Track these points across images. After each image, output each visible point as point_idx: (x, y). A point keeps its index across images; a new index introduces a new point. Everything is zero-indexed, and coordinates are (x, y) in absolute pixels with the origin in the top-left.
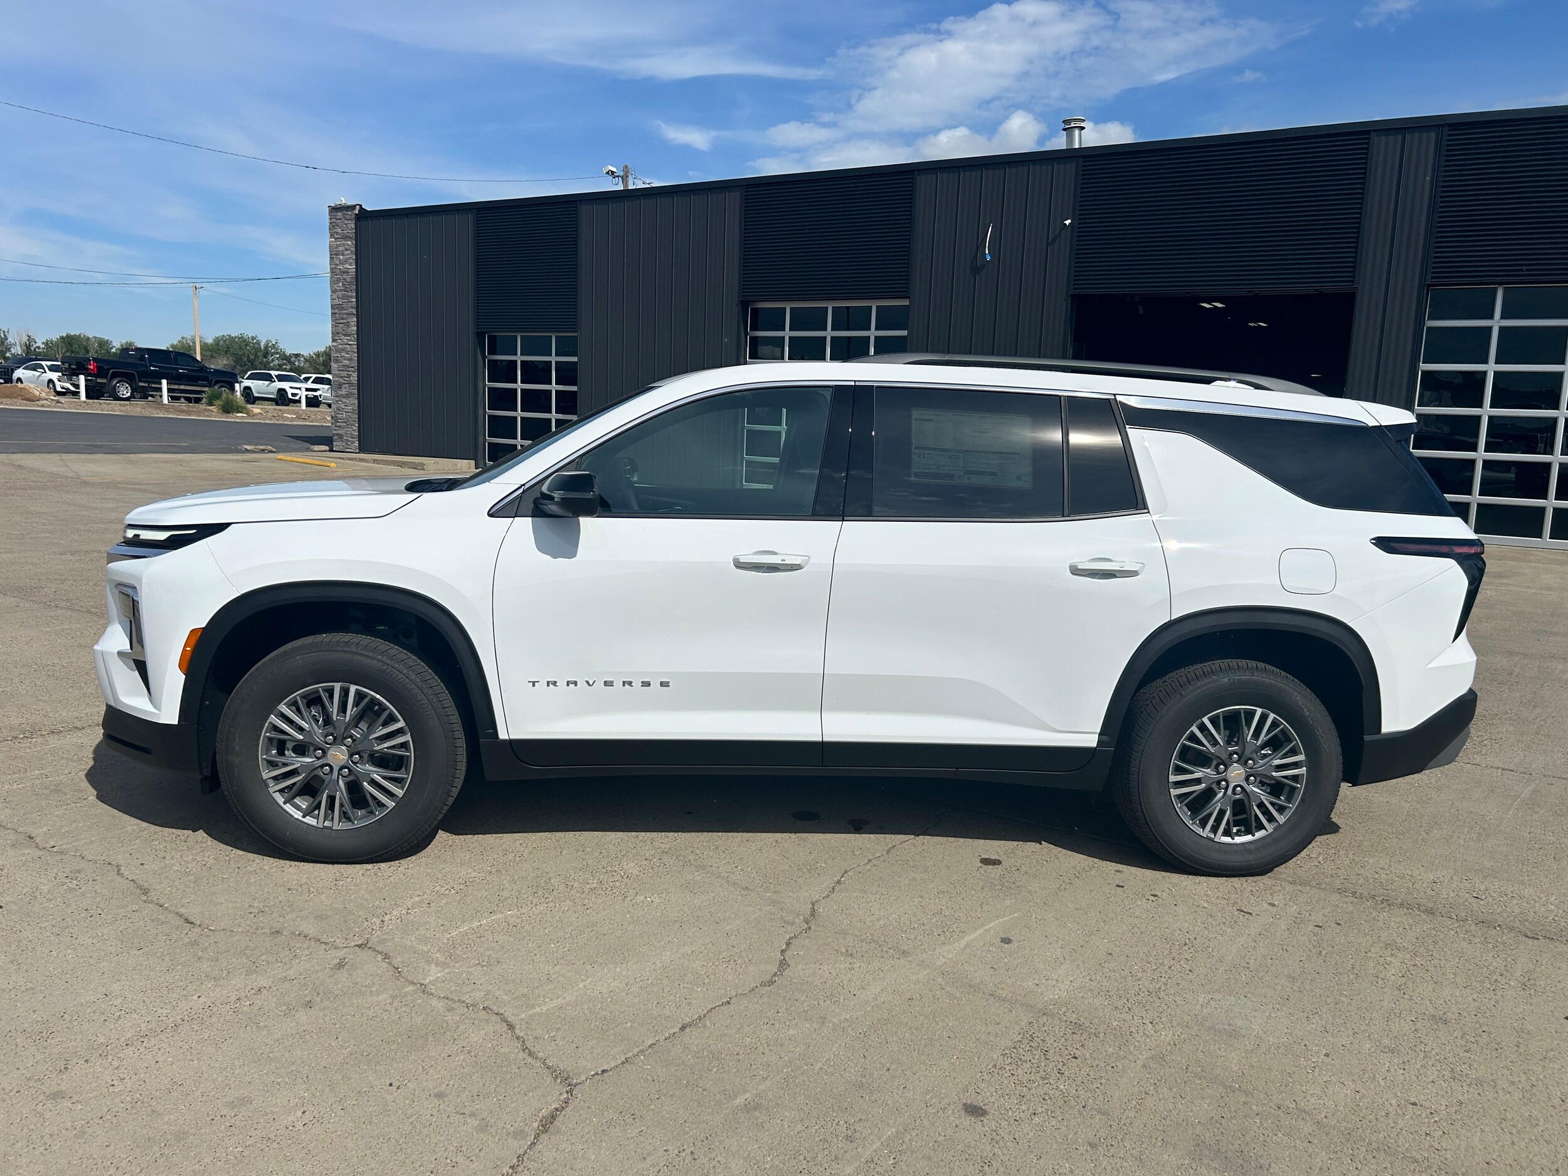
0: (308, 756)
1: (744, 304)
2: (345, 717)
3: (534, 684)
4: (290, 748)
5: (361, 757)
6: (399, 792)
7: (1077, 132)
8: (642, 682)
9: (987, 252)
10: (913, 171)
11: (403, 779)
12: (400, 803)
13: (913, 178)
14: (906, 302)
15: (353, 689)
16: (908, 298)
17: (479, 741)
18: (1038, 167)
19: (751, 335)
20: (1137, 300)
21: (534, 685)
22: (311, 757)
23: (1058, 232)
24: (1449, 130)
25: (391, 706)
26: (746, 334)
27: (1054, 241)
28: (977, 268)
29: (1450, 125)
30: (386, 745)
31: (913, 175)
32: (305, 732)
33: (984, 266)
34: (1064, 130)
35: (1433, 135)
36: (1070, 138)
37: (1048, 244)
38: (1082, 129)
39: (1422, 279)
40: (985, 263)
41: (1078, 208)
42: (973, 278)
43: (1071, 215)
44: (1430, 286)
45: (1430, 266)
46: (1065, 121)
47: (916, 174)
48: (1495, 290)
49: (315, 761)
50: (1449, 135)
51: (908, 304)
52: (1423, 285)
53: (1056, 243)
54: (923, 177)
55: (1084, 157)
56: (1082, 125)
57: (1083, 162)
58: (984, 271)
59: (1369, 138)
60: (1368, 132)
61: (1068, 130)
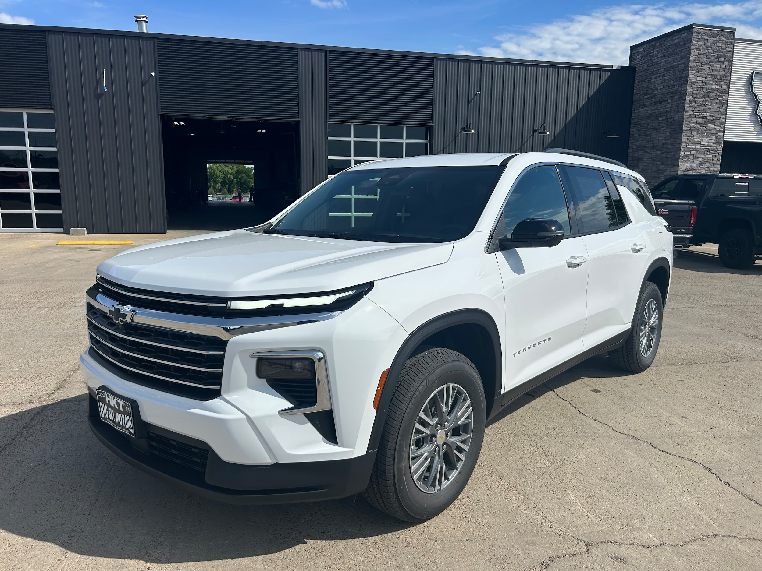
2: (448, 408)
5: (451, 433)
6: (467, 448)
7: (144, 24)
8: (544, 341)
9: (105, 86)
10: (45, 31)
11: (467, 439)
12: (467, 455)
13: (45, 36)
14: (51, 112)
15: (452, 385)
16: (52, 109)
17: (494, 399)
18: (130, 40)
20: (173, 118)
21: (514, 356)
22: (429, 445)
23: (147, 79)
24: (330, 53)
25: (465, 392)
27: (146, 82)
28: (99, 95)
29: (330, 51)
30: (463, 418)
31: (45, 33)
32: (429, 427)
33: (102, 94)
34: (136, 21)
35: (323, 54)
36: (141, 27)
37: (142, 85)
38: (147, 22)
39: (326, 118)
40: (103, 92)
41: (157, 67)
42: (97, 101)
43: (153, 69)
44: (329, 121)
45: (328, 113)
46: (135, 17)
47: (47, 33)
48: (350, 125)
49: (432, 447)
50: (330, 55)
51: (53, 113)
52: (326, 121)
53: (147, 85)
54: (53, 36)
55: (158, 39)
56: (146, 20)
57: (157, 41)
58: (103, 97)
59: (298, 52)
60: (297, 49)
61: (138, 22)
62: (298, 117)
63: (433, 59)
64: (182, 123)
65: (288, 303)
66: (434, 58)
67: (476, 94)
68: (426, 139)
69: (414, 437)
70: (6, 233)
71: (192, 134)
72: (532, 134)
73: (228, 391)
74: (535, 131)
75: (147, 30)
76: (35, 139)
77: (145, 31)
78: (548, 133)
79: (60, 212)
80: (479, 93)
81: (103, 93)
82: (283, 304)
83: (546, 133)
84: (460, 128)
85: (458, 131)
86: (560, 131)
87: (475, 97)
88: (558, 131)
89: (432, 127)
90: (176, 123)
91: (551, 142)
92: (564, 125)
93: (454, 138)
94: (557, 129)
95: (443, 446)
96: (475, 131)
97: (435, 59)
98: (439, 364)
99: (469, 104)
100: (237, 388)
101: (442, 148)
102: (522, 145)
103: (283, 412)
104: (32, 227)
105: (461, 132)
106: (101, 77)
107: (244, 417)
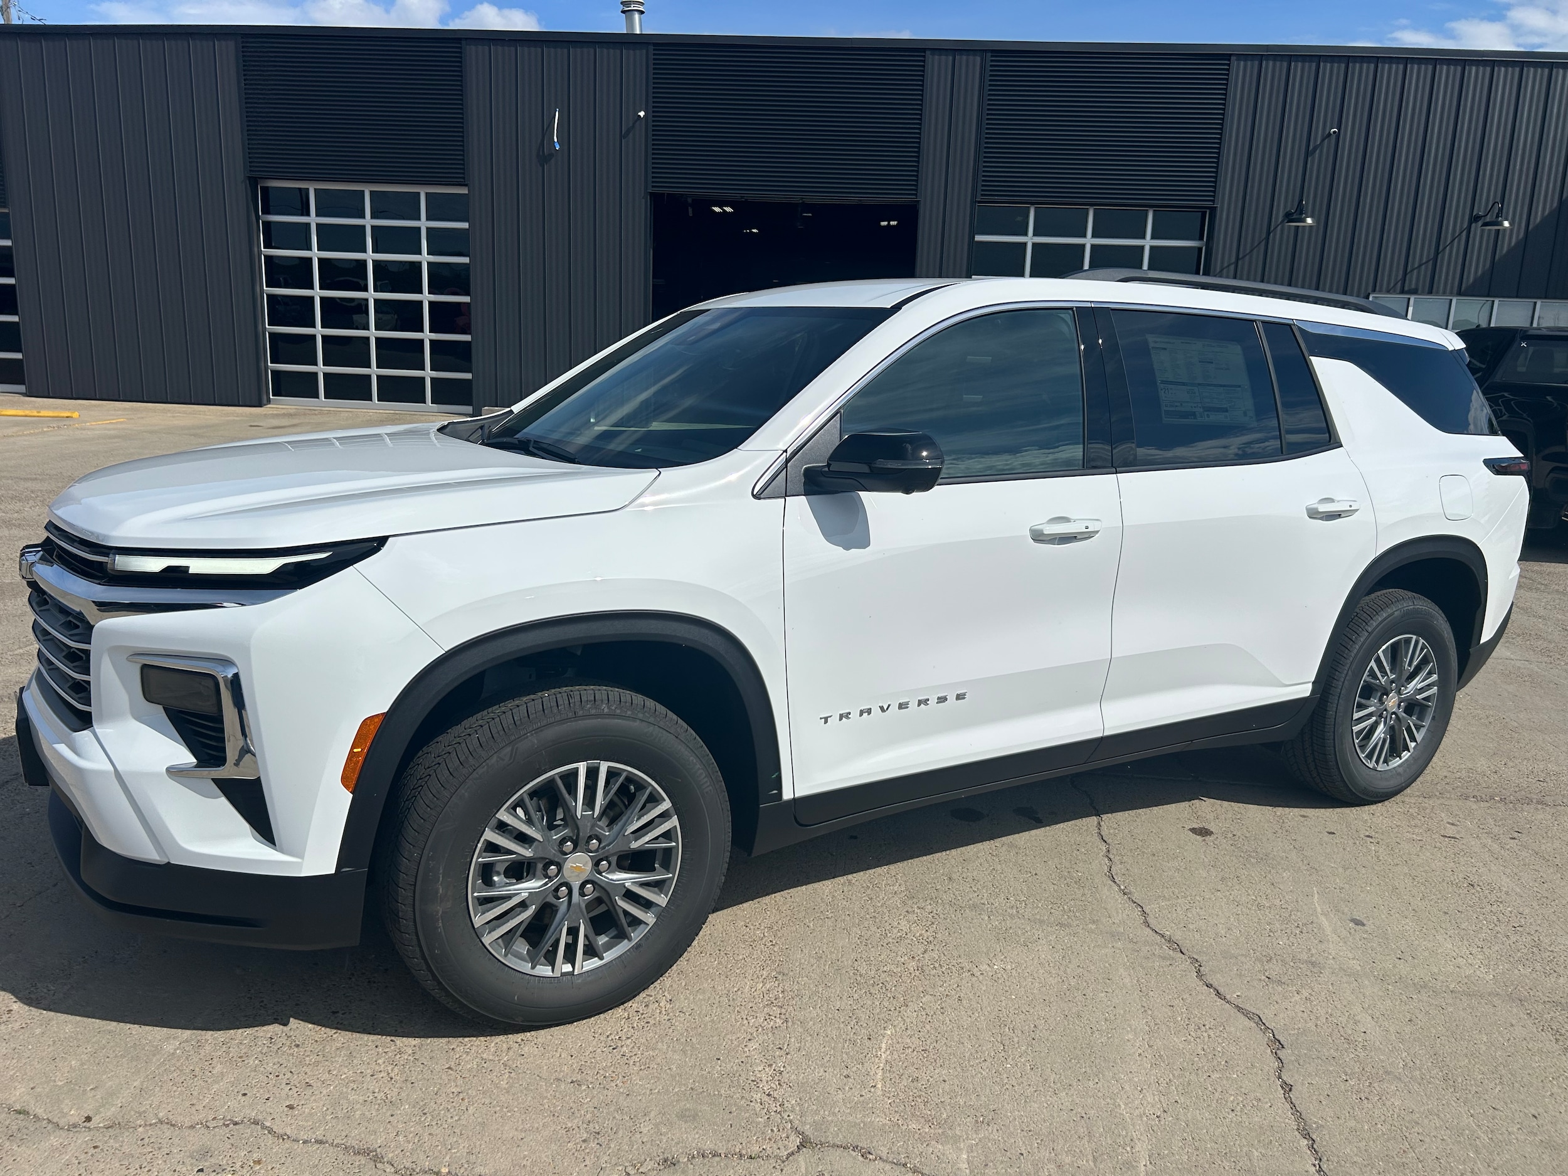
0: (534, 876)
1: (253, 181)
2: (593, 809)
3: (826, 720)
4: (502, 871)
5: (609, 863)
6: (662, 900)
7: (637, 16)
8: (938, 698)
9: (556, 140)
10: (460, 39)
11: (663, 881)
12: (663, 915)
13: (461, 48)
14: (464, 191)
15: (604, 767)
16: (466, 185)
17: (759, 807)
18: (605, 50)
19: (265, 220)
20: (690, 200)
21: (826, 722)
22: (539, 879)
23: (631, 123)
24: (992, 56)
25: (653, 783)
26: (258, 218)
27: (628, 131)
28: (545, 157)
29: (992, 51)
30: (647, 838)
31: (460, 43)
32: (535, 844)
33: (551, 155)
34: (623, 12)
35: (978, 59)
36: (630, 23)
37: (621, 137)
38: (642, 12)
39: (974, 195)
40: (553, 152)
41: (651, 100)
42: (541, 168)
43: (644, 106)
44: (979, 202)
45: (980, 183)
46: (622, 3)
47: (464, 42)
48: (1028, 209)
49: (546, 884)
50: (992, 61)
51: (467, 192)
52: (974, 202)
53: (631, 135)
54: (473, 48)
55: (655, 44)
56: (641, 8)
57: (654, 50)
58: (553, 161)
59: (924, 56)
60: (924, 50)
61: (627, 13)
62: (916, 195)
63: (1228, 57)
64: (728, 209)
65: (198, 566)
66: (1231, 55)
67: (1330, 134)
68: (1201, 238)
69: (479, 858)
70: (381, 411)
71: (753, 230)
72: (1465, 226)
73: (101, 720)
74: (1477, 218)
75: (641, 30)
76: (440, 242)
77: (638, 32)
78: (1506, 224)
79: (468, 376)
80: (1335, 132)
81: (553, 154)
82: (188, 567)
83: (1501, 224)
84: (1281, 214)
85: (1277, 218)
86: (1544, 220)
87: (1326, 141)
88: (1537, 218)
89: (1213, 210)
90: (717, 209)
91: (1516, 244)
92: (1555, 205)
93: (1264, 236)
94: (1536, 213)
95: (583, 886)
96: (1317, 221)
97: (1233, 58)
98: (558, 718)
99: (1310, 159)
100: (113, 716)
101: (1233, 259)
102: (1437, 253)
103: (175, 772)
104: (423, 400)
105: (1282, 221)
106: (550, 123)
107: (112, 769)
